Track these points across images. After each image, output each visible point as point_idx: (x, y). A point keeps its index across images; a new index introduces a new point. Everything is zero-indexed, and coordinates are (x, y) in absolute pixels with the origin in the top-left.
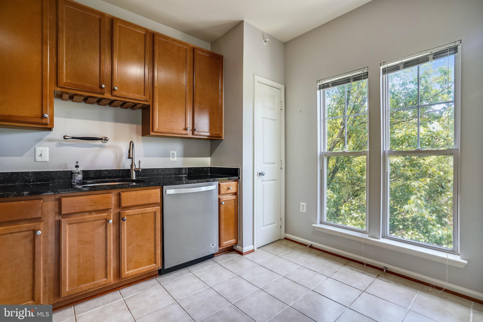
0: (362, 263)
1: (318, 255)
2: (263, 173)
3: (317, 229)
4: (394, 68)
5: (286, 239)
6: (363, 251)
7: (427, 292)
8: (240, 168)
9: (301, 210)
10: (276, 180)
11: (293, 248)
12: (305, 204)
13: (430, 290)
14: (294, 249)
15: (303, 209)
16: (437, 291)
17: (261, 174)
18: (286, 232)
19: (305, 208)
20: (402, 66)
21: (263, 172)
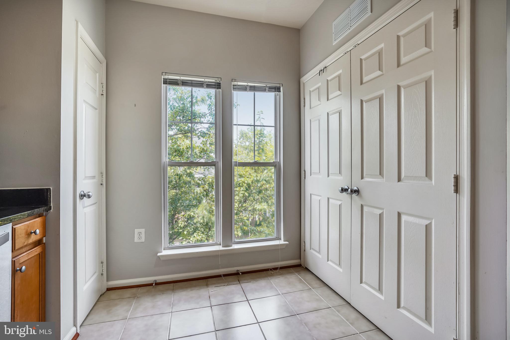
0: (219, 276)
1: (173, 290)
2: (89, 194)
3: (162, 259)
4: (242, 88)
5: (109, 289)
6: (220, 263)
7: (272, 275)
8: (51, 188)
9: (136, 240)
10: (97, 203)
11: (135, 297)
12: (143, 231)
13: (272, 273)
14: (138, 297)
15: (140, 238)
16: (275, 271)
17: (82, 196)
18: (108, 280)
19: (143, 236)
20: (248, 89)
21: (89, 192)
